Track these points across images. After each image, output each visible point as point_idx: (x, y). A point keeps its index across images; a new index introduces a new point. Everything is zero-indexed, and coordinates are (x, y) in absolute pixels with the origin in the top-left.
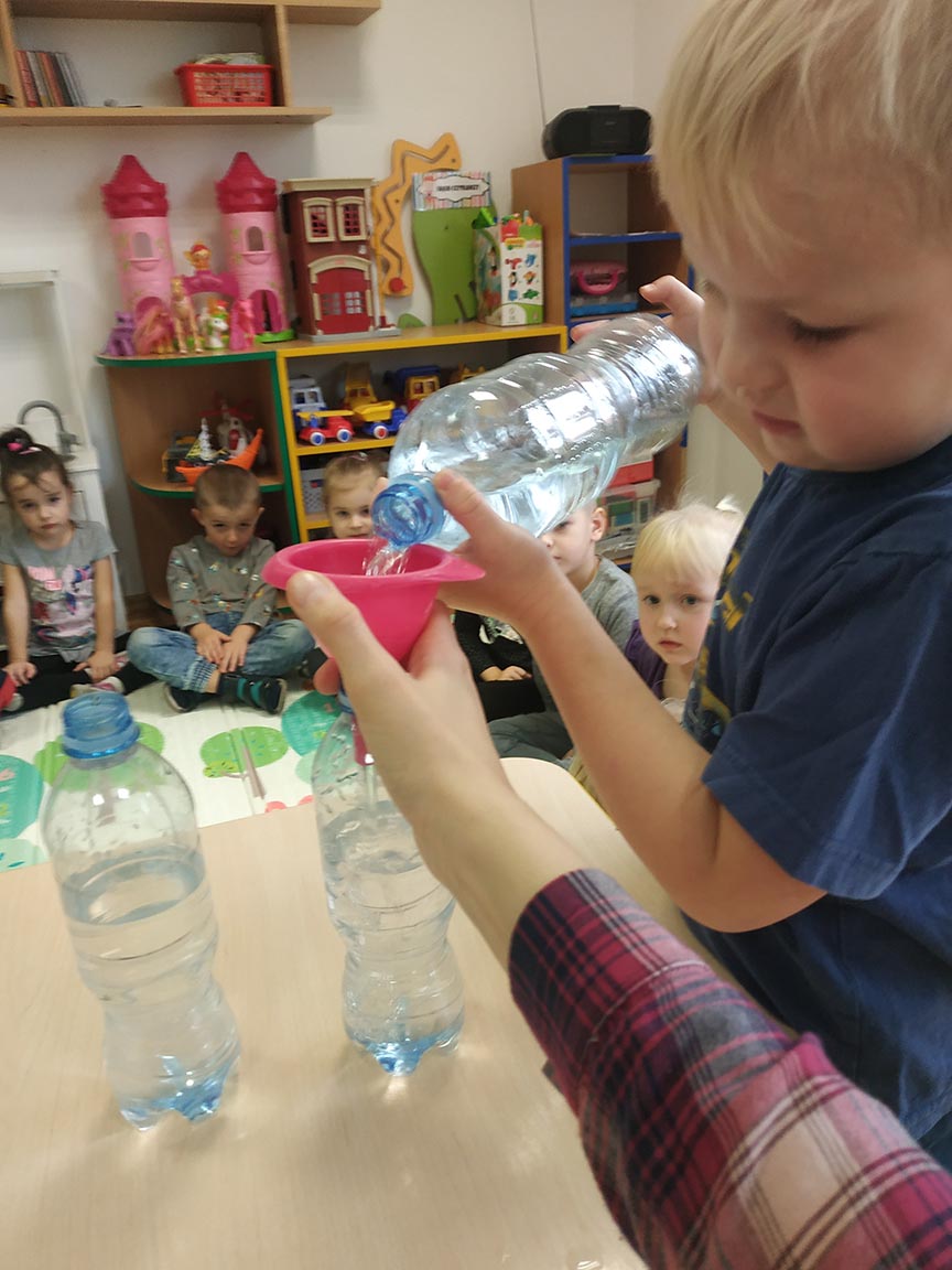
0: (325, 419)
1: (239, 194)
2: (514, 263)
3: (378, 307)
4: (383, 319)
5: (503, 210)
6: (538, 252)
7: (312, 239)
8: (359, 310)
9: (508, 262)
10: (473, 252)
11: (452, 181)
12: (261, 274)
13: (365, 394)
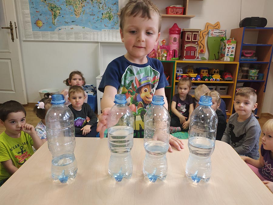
0: (182, 75)
1: (173, 31)
2: (229, 48)
3: (197, 55)
4: (198, 57)
5: (228, 38)
6: (235, 46)
7: (186, 40)
8: (193, 55)
9: (227, 48)
10: (220, 46)
11: (218, 31)
12: (175, 46)
13: (191, 72)
